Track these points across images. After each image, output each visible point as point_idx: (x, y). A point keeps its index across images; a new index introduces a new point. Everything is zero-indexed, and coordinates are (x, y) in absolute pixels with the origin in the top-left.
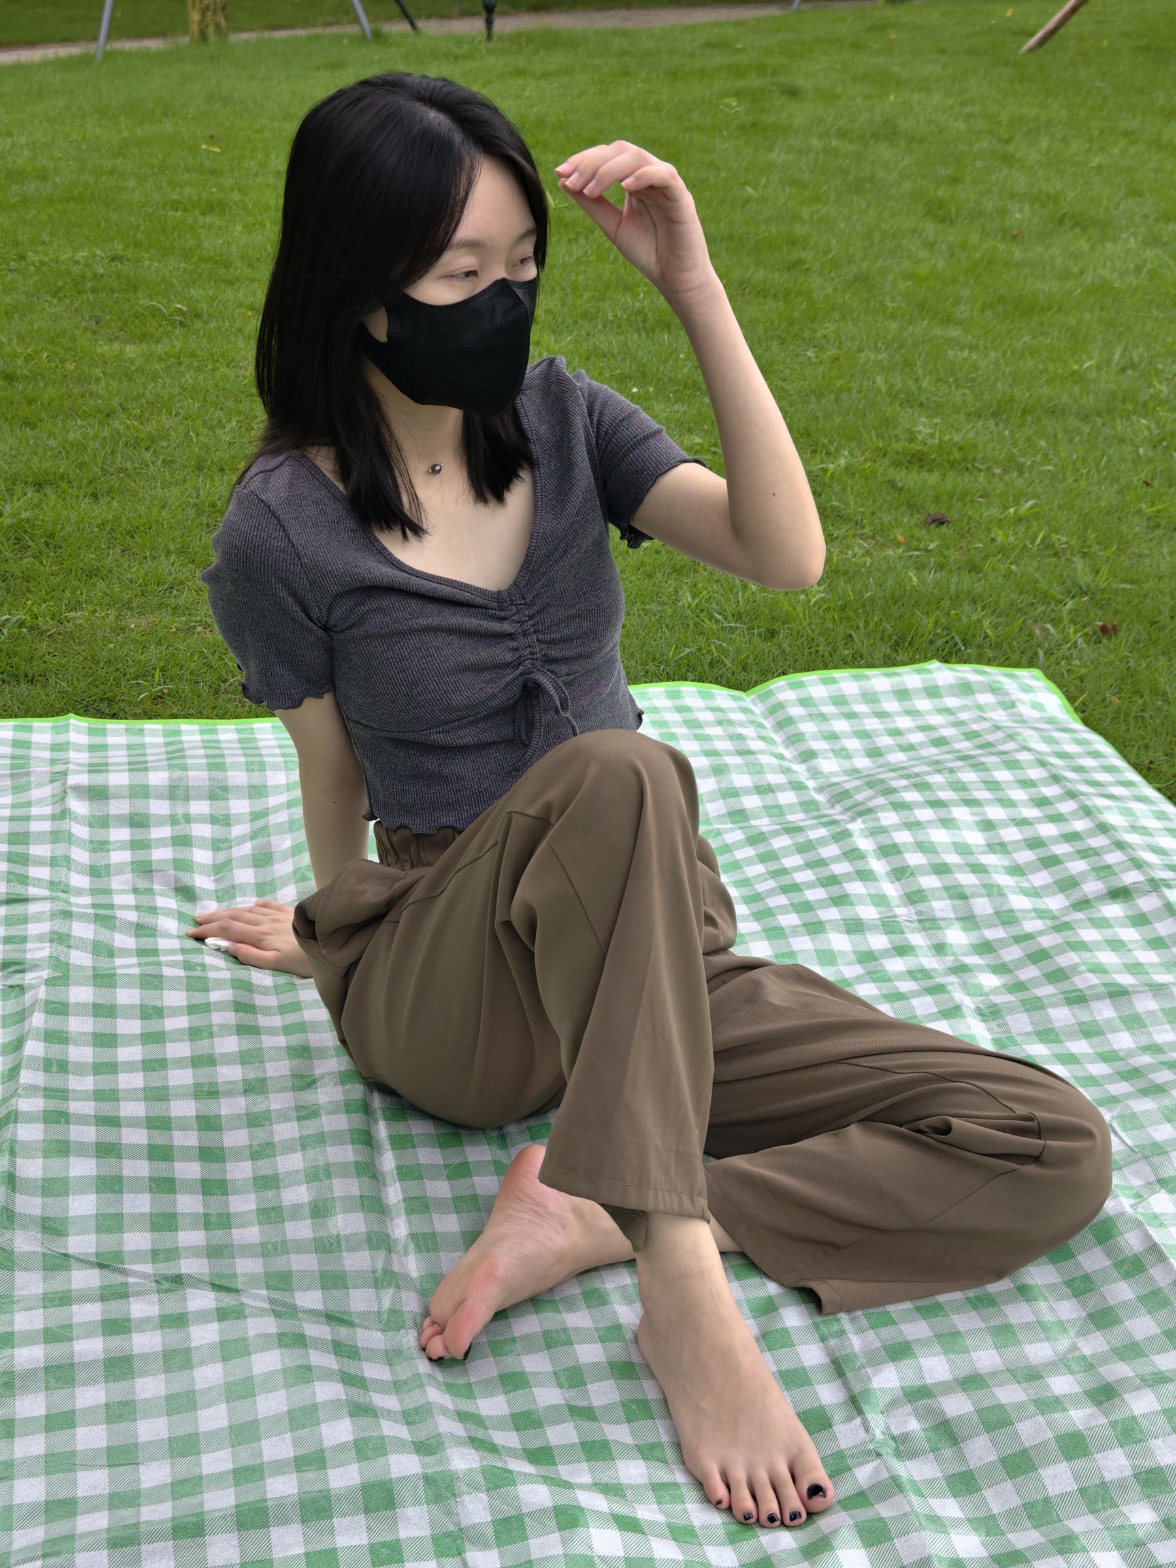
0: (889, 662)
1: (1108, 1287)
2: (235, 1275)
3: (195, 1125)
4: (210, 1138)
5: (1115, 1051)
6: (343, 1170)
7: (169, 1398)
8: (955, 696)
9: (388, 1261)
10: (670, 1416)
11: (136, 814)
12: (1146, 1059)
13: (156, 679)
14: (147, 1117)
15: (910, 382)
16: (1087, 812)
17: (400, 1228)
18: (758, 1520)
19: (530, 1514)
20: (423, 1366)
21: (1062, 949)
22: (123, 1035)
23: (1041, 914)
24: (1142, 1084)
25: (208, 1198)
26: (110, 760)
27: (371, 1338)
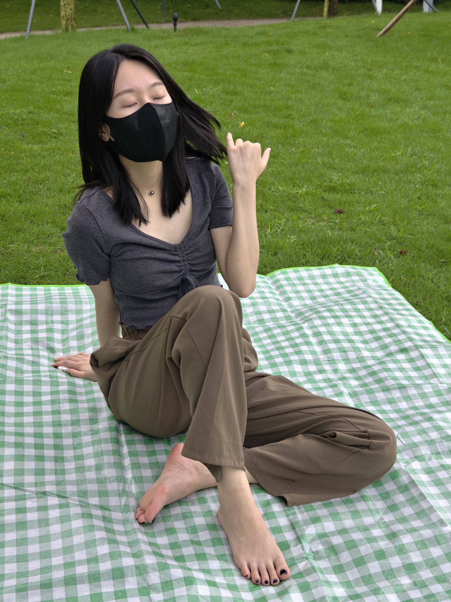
0: (320, 264)
1: (395, 496)
2: (66, 492)
3: (52, 436)
4: (58, 441)
5: (400, 409)
6: (108, 453)
7: (40, 537)
8: (344, 277)
9: (124, 487)
10: (229, 544)
11: (33, 320)
12: (412, 412)
13: (42, 270)
14: (34, 433)
15: (331, 160)
16: (392, 320)
17: (129, 475)
18: (261, 583)
19: (175, 580)
20: (137, 525)
21: (381, 371)
22: (26, 403)
23: (374, 358)
24: (410, 421)
25: (57, 463)
26: (23, 300)
27: (117, 515)
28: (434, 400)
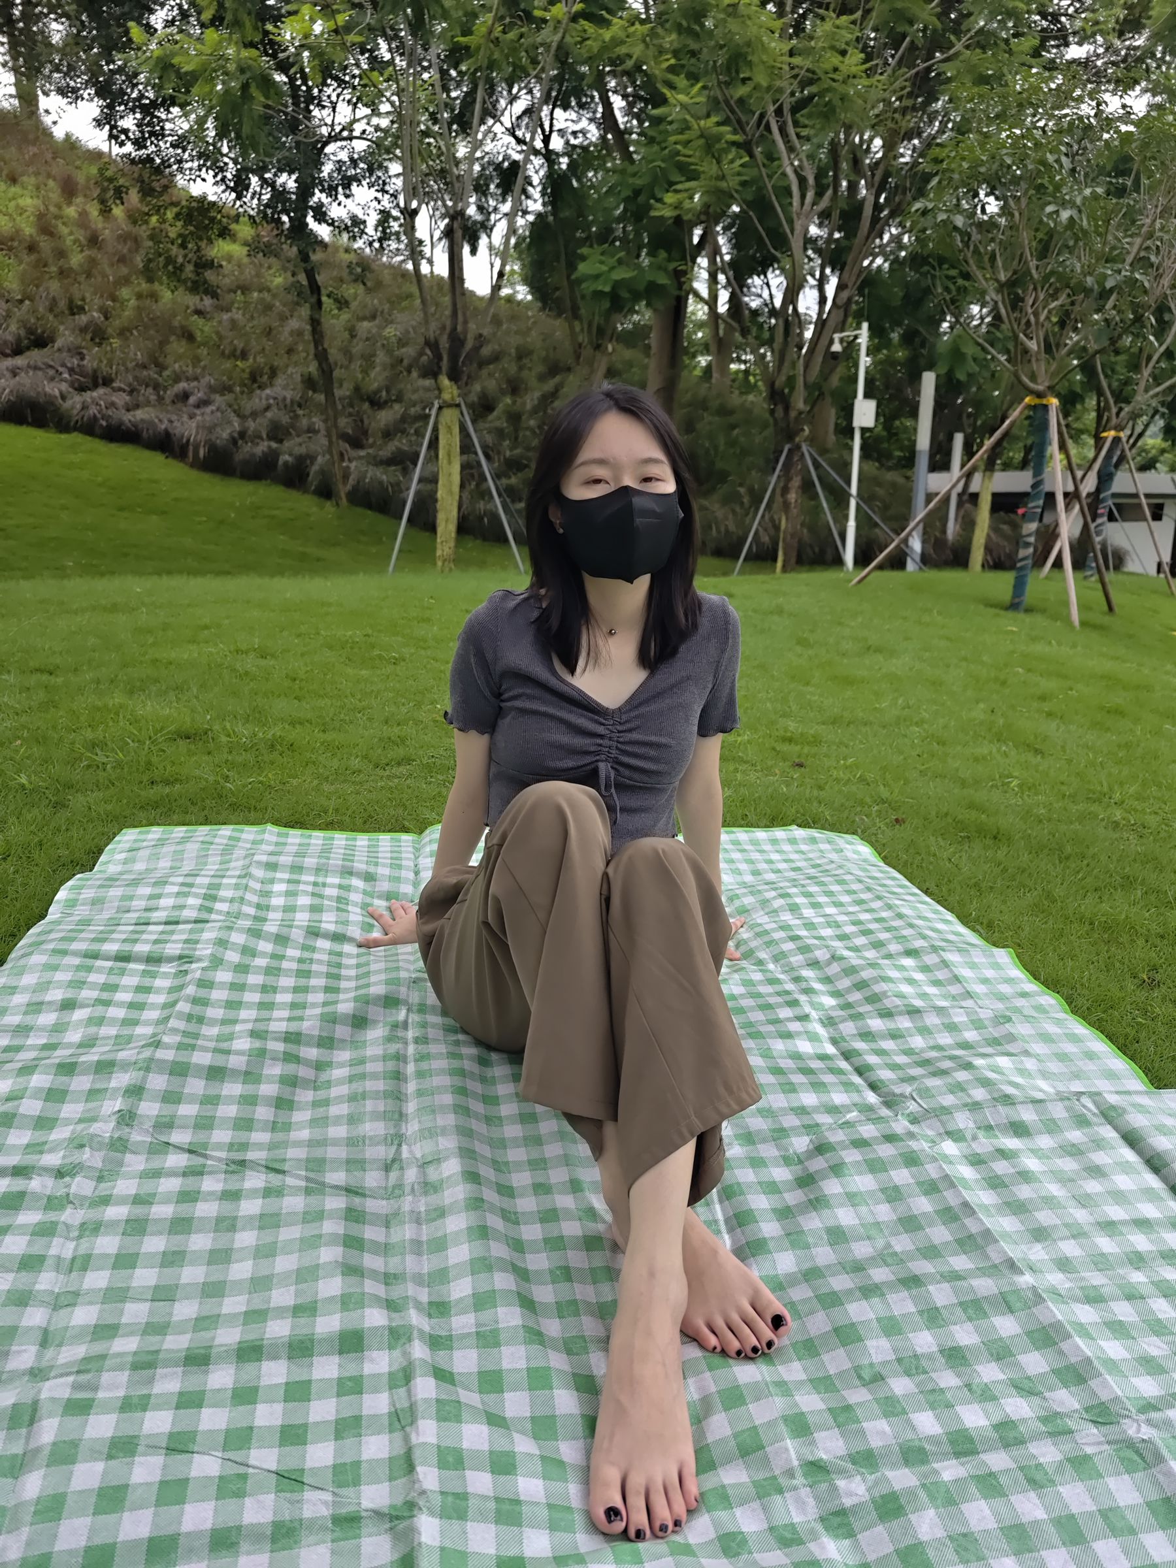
1: (912, 1200)
2: (284, 1161)
3: (281, 1059)
4: (290, 1069)
5: (912, 1048)
8: (806, 844)
9: (398, 1153)
14: (250, 1050)
15: (785, 707)
17: (412, 1128)
21: (875, 981)
22: (246, 1003)
24: (931, 1069)
25: (278, 1111)
26: (285, 850)
27: (376, 1206)
28: (970, 1035)
